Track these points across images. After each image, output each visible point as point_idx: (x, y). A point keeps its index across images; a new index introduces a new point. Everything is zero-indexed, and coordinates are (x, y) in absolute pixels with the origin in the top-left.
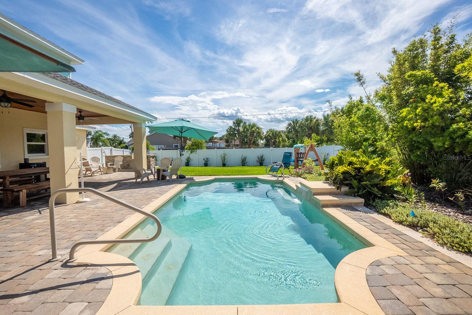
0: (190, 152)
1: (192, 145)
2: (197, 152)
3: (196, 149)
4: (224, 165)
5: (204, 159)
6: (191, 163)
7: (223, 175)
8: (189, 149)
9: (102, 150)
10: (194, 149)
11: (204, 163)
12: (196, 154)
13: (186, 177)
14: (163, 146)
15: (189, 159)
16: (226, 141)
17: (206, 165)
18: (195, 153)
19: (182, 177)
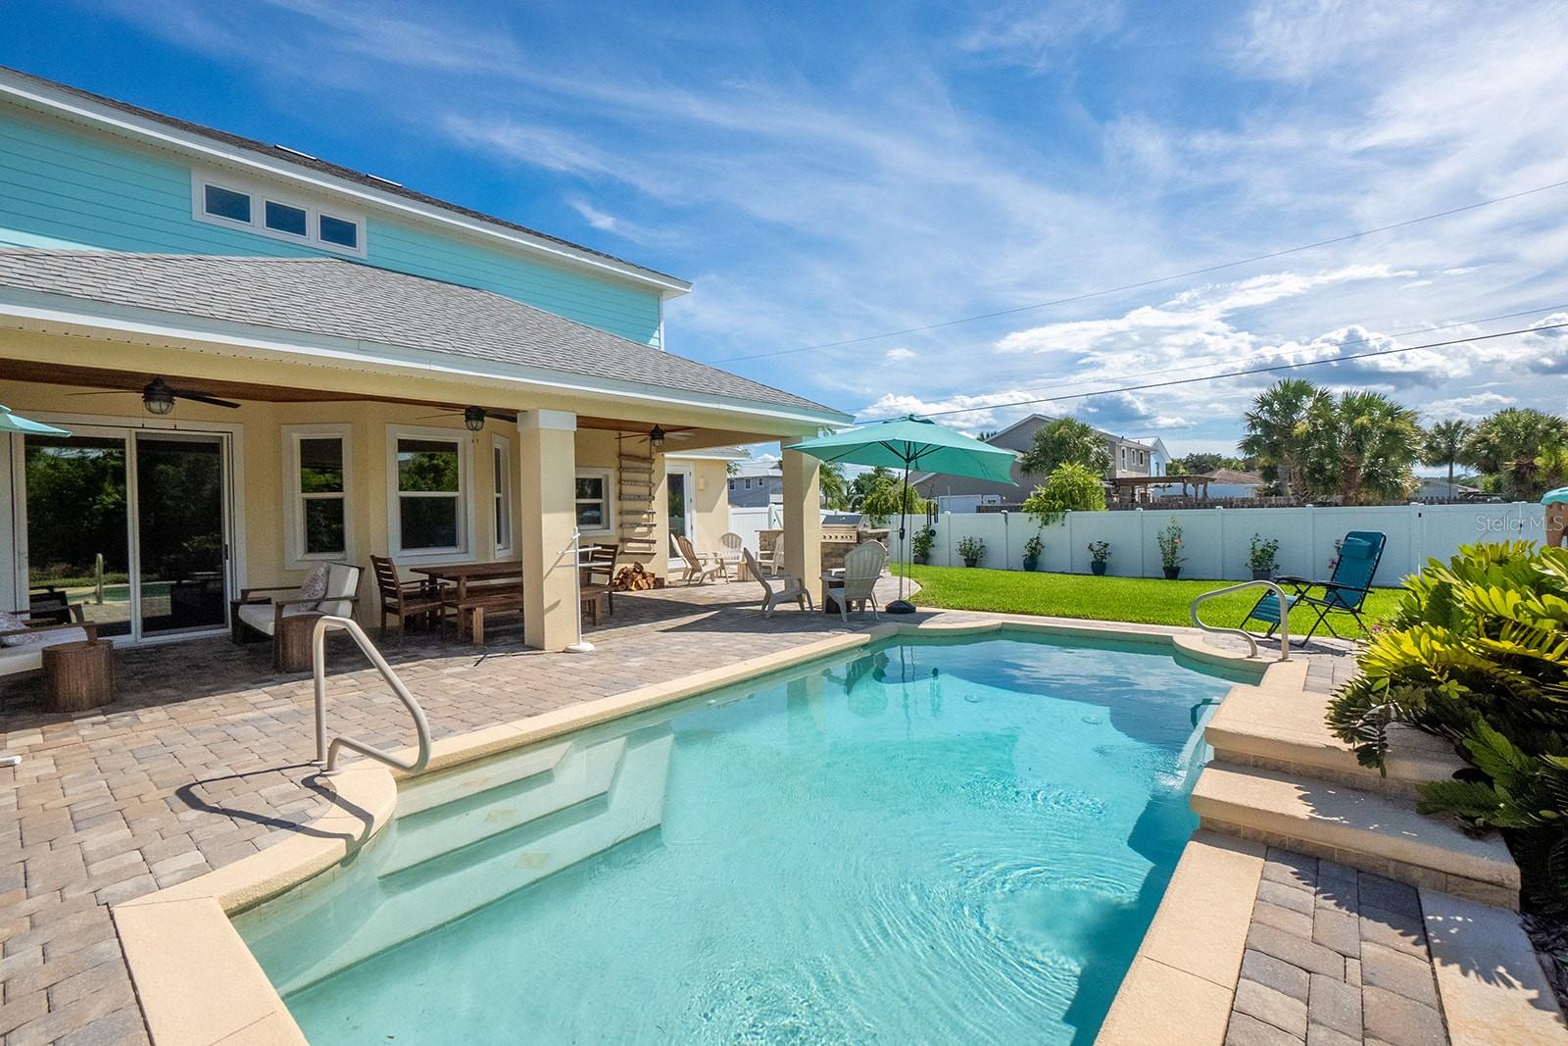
0: (1039, 522)
1: (1051, 496)
2: (1067, 520)
3: (1063, 508)
4: (1172, 573)
5: (1090, 548)
6: (1044, 558)
7: (1057, 616)
8: (1037, 511)
9: (769, 513)
10: (1054, 510)
11: (1093, 563)
12: (1063, 527)
13: (919, 609)
14: (997, 498)
15: (1037, 543)
16: (1264, 474)
17: (1099, 568)
18: (1058, 523)
19: (904, 609)
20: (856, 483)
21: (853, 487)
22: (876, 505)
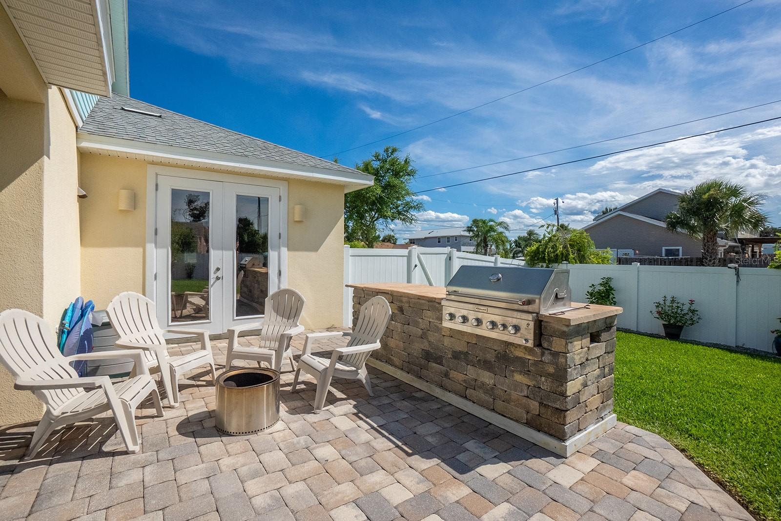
9: (409, 257)
14: (630, 251)
20: (516, 242)
21: (513, 244)
22: (543, 252)
